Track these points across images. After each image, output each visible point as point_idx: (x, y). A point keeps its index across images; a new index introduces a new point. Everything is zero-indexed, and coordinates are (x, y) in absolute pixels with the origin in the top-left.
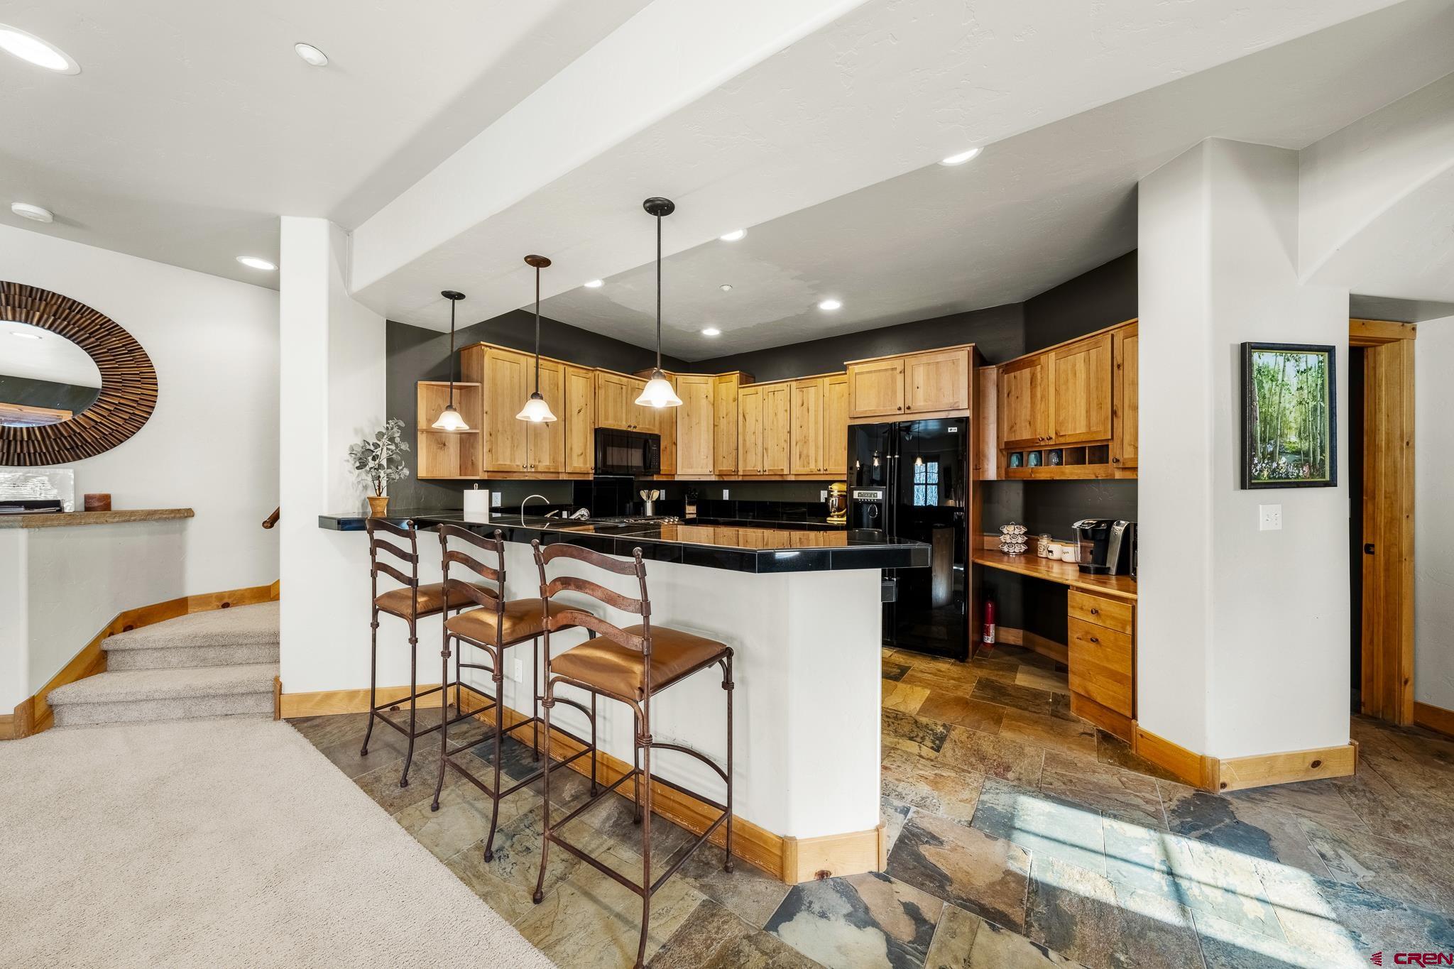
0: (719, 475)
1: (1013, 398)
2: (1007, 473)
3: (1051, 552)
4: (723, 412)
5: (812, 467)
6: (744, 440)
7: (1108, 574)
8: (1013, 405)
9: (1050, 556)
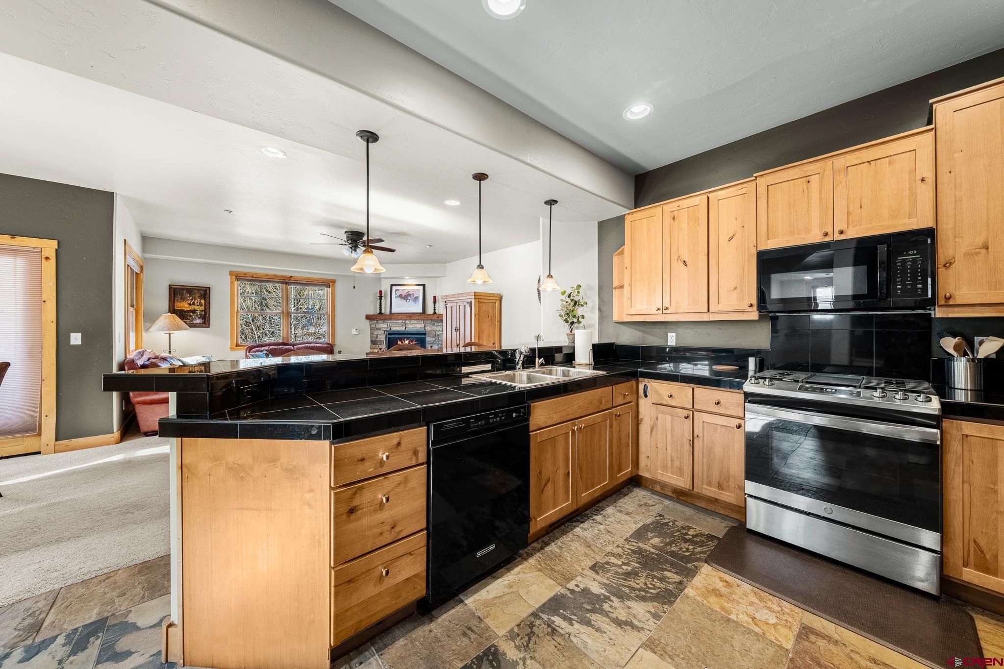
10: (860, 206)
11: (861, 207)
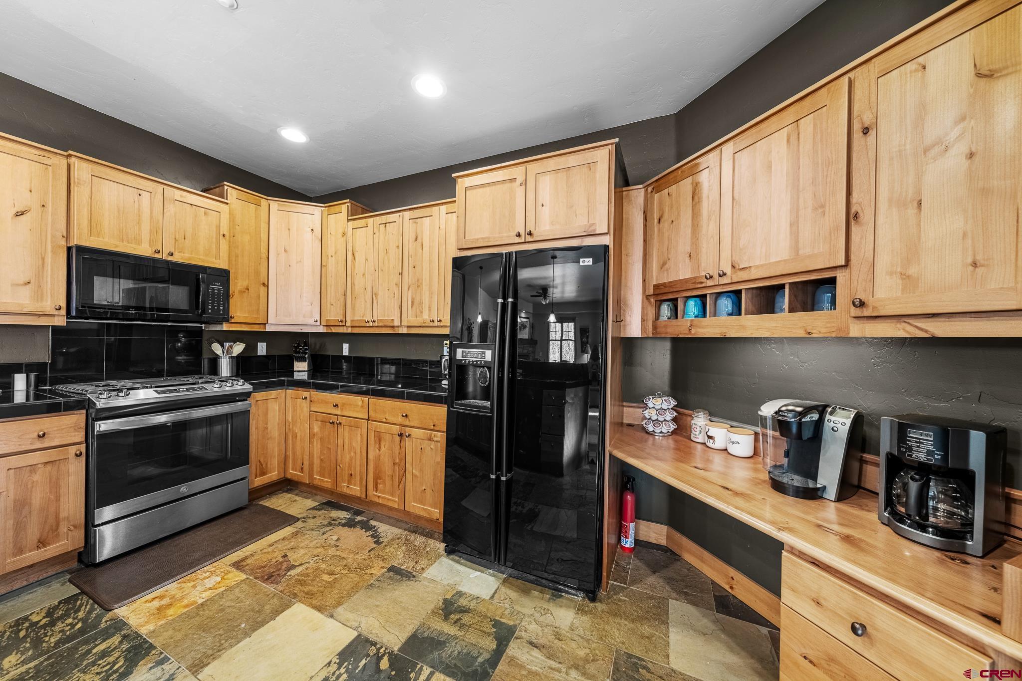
0: (327, 326)
1: (665, 224)
2: (655, 327)
3: (710, 437)
4: (331, 251)
5: (426, 316)
6: (353, 284)
7: (821, 497)
8: (666, 235)
9: (710, 443)
10: (183, 237)
11: (185, 239)
